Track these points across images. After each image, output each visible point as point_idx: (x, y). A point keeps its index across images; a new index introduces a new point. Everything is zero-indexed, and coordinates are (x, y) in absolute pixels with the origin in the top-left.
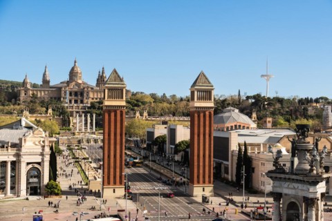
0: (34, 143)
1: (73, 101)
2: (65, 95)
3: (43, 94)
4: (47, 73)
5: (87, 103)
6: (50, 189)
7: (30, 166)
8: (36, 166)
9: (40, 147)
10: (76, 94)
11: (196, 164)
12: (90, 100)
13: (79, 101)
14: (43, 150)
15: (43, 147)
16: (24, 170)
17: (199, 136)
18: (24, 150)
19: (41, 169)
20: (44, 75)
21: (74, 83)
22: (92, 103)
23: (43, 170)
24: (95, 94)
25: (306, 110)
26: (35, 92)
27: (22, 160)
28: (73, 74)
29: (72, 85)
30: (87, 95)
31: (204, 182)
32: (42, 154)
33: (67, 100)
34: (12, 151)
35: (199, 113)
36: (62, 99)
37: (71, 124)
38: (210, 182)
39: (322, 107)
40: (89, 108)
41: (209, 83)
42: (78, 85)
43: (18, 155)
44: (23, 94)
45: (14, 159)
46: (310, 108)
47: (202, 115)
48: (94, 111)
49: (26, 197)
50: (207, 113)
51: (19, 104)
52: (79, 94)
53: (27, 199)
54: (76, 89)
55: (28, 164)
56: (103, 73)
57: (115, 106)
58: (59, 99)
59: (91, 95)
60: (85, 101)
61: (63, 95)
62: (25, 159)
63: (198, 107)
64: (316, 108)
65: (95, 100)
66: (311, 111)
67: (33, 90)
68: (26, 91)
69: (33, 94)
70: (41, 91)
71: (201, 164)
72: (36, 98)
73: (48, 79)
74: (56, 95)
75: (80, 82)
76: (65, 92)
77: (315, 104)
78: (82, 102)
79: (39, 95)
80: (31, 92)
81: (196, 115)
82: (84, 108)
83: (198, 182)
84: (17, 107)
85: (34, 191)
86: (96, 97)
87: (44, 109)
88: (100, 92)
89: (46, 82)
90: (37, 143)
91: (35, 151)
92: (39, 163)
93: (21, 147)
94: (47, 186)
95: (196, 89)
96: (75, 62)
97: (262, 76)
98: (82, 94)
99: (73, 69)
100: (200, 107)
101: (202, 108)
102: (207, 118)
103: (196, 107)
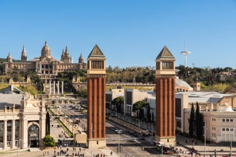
0: (34, 105)
1: (45, 72)
2: (39, 67)
3: (22, 66)
4: (25, 51)
5: (55, 73)
6: (47, 142)
7: (31, 124)
8: (35, 123)
9: (38, 108)
10: (47, 66)
11: (162, 120)
12: (57, 71)
13: (49, 72)
14: (41, 110)
15: (41, 108)
16: (26, 126)
17: (164, 98)
18: (25, 111)
19: (39, 126)
20: (23, 52)
21: (45, 58)
22: (59, 73)
23: (41, 127)
24: (61, 67)
25: (218, 77)
26: (16, 65)
27: (24, 119)
28: (44, 52)
29: (44, 60)
30: (55, 67)
31: (168, 135)
32: (40, 114)
33: (40, 71)
34: (16, 112)
35: (164, 79)
36: (36, 71)
37: (45, 89)
38: (173, 135)
39: (230, 74)
40: (56, 77)
41: (172, 55)
42: (48, 60)
43: (21, 115)
44: (7, 67)
45: (18, 118)
46: (222, 76)
47: (166, 81)
48: (61, 79)
49: (27, 149)
50: (170, 79)
51: (5, 75)
52: (49, 66)
53: (29, 150)
54: (47, 62)
55: (29, 122)
56: (66, 51)
57: (98, 75)
58: (34, 70)
59: (58, 67)
60: (54, 71)
61: (37, 67)
62: (26, 118)
63: (163, 75)
64: (225, 75)
65: (61, 71)
66: (222, 78)
67: (15, 64)
68: (10, 64)
69: (15, 67)
70: (20, 64)
71: (166, 120)
72: (17, 70)
73: (25, 55)
74: (32, 67)
75: (49, 57)
76: (39, 65)
77: (225, 73)
78: (51, 72)
79: (19, 68)
80: (13, 66)
81: (161, 81)
82: (53, 77)
83: (164, 135)
84: (4, 77)
85: (34, 143)
86: (61, 68)
87: (24, 78)
88: (65, 65)
89: (24, 58)
90: (36, 105)
91: (34, 111)
92: (37, 121)
93: (23, 108)
94: (44, 139)
95: (161, 60)
96: (46, 43)
97: (182, 52)
98: (51, 67)
99: (44, 48)
100: (165, 75)
101: (166, 75)
102: (170, 84)
103: (162, 75)
